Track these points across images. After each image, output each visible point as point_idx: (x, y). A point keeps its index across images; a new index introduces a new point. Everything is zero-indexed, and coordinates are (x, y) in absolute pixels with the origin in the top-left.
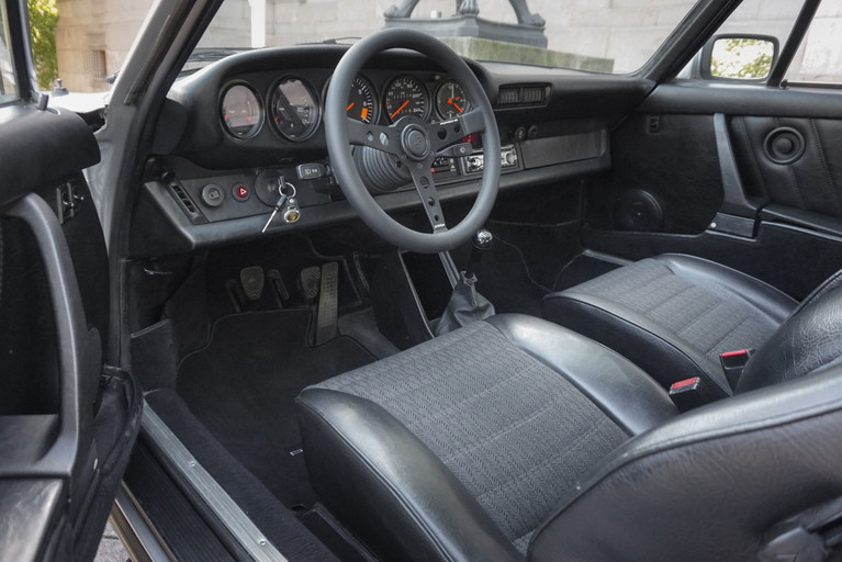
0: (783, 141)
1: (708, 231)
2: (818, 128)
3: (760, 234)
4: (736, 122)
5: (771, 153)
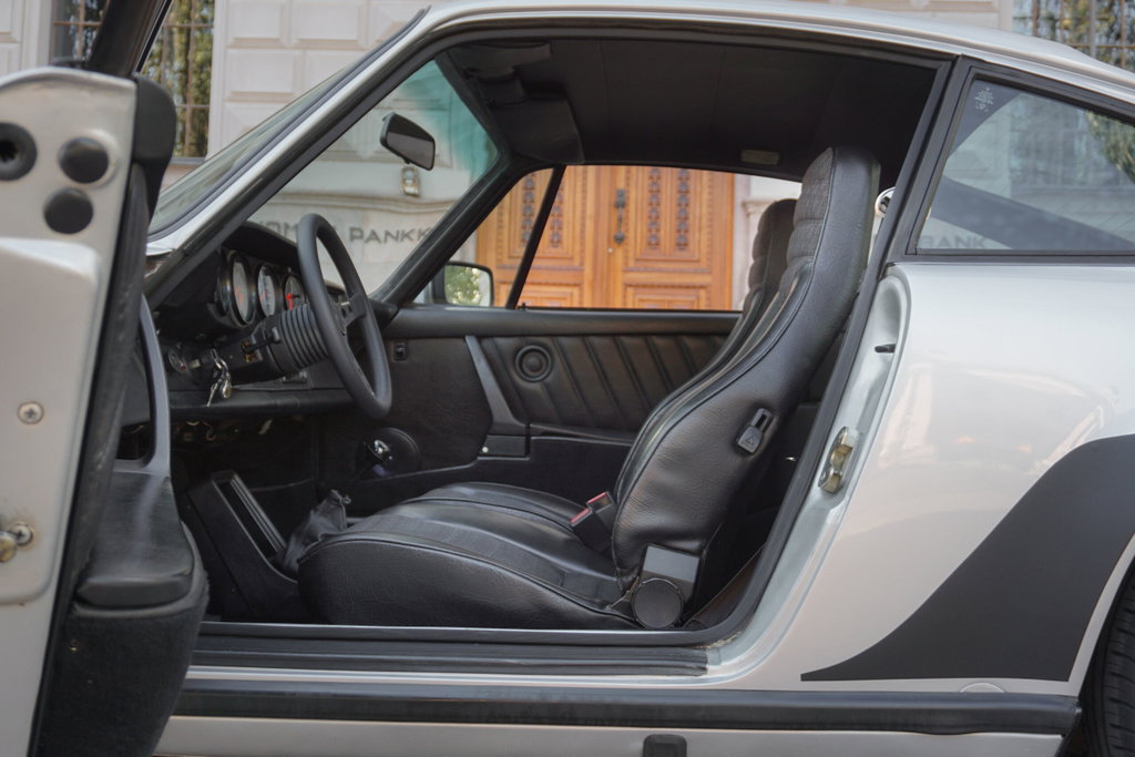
0: (532, 360)
1: (480, 458)
2: (560, 345)
3: (532, 450)
4: (487, 343)
5: (524, 372)
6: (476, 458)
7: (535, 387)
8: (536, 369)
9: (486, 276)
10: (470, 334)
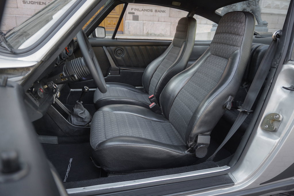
0: (119, 52)
1: (108, 76)
2: (126, 48)
3: (121, 73)
4: (108, 48)
5: (117, 54)
6: (107, 76)
7: (120, 58)
8: (119, 54)
9: (103, 29)
10: (104, 46)
